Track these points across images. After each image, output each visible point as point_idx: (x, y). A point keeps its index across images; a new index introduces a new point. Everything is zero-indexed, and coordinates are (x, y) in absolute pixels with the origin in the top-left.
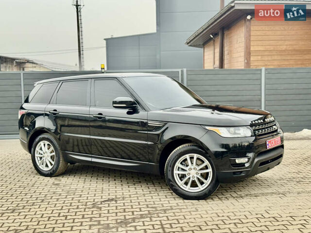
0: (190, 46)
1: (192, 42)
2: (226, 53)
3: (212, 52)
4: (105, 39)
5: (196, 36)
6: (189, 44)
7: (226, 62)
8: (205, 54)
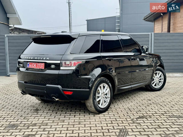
0: (146, 21)
1: (148, 18)
2: (171, 24)
3: (161, 24)
4: (86, 20)
5: (151, 15)
6: (146, 20)
7: (171, 29)
8: (155, 26)
